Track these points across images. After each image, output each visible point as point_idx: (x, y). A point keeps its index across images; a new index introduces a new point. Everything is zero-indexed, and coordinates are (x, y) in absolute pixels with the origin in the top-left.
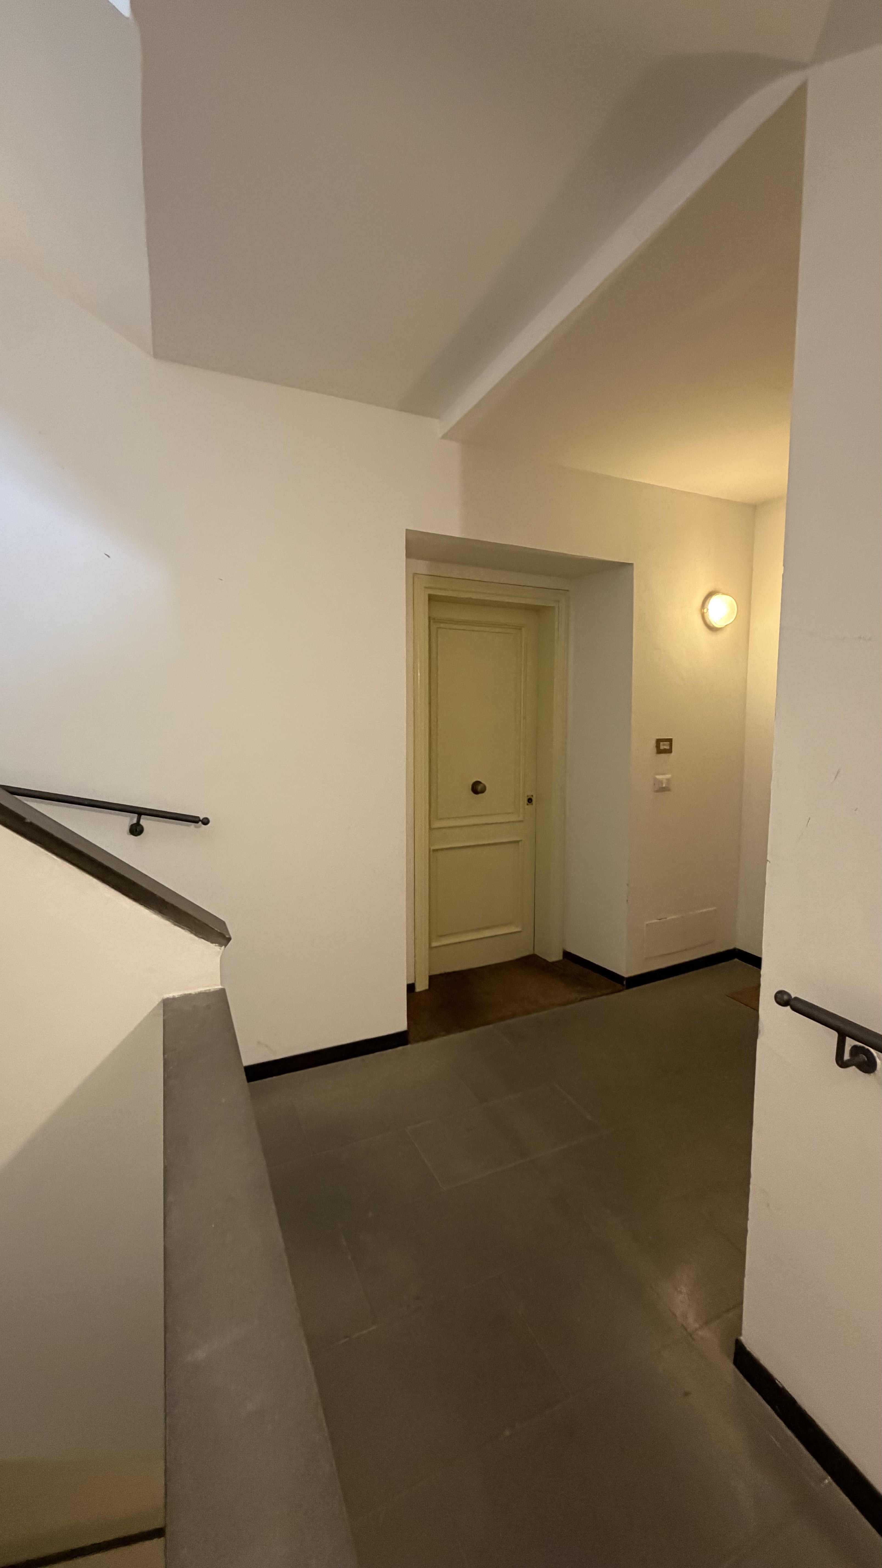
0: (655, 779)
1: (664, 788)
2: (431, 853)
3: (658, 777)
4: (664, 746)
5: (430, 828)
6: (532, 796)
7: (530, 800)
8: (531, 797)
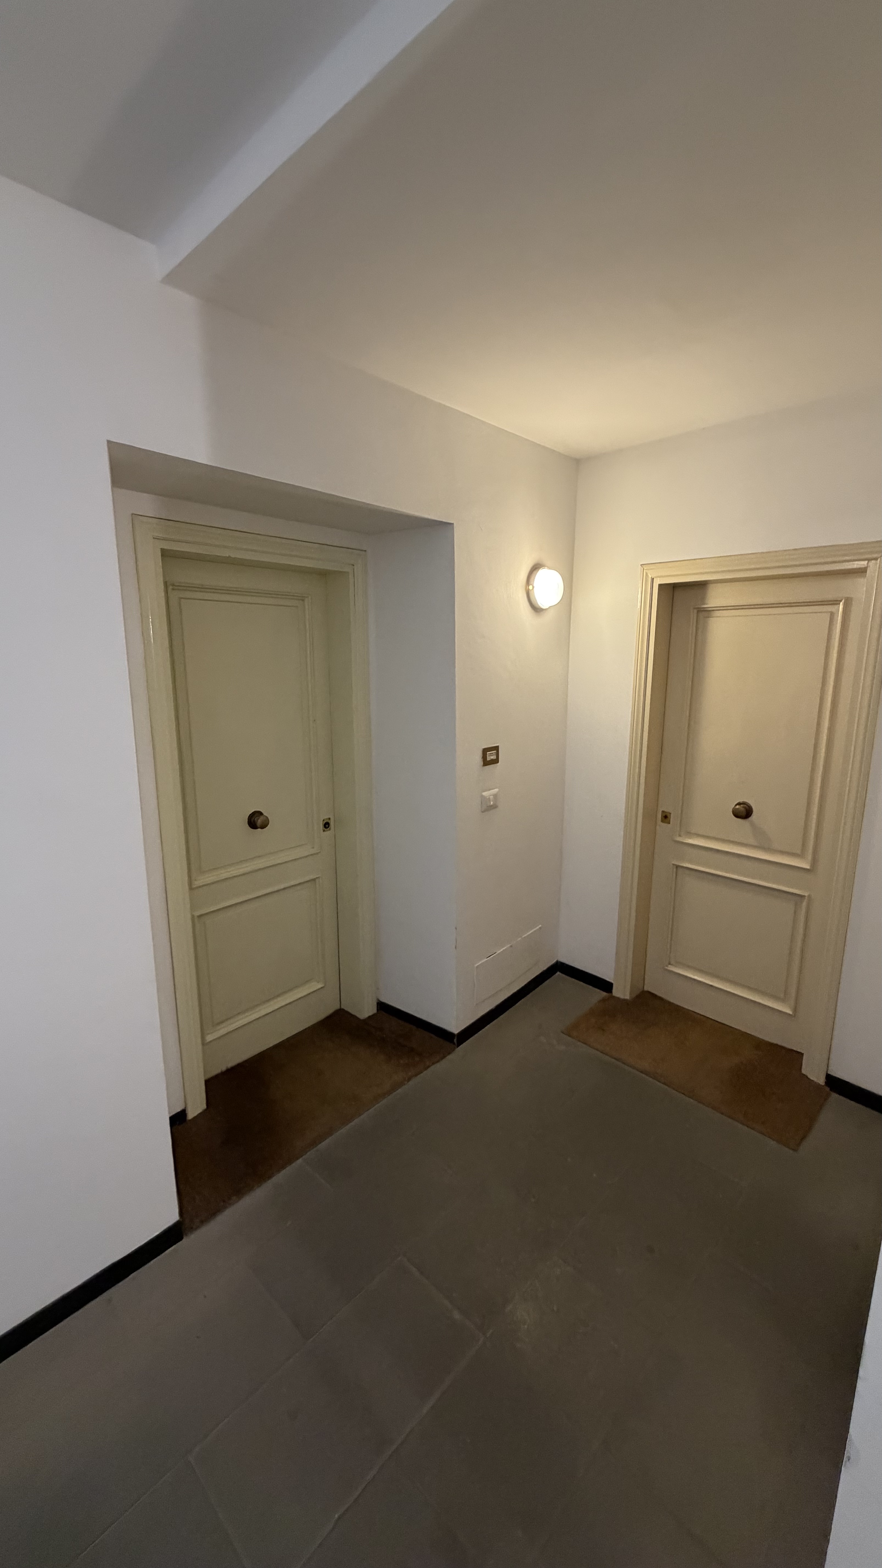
0: (482, 796)
1: (492, 806)
2: (196, 920)
3: (484, 794)
4: (491, 756)
5: (191, 888)
6: (329, 819)
7: (327, 825)
8: (328, 821)
